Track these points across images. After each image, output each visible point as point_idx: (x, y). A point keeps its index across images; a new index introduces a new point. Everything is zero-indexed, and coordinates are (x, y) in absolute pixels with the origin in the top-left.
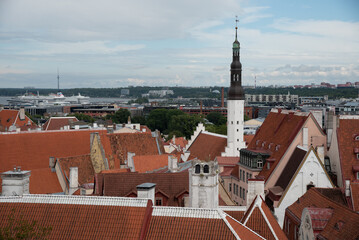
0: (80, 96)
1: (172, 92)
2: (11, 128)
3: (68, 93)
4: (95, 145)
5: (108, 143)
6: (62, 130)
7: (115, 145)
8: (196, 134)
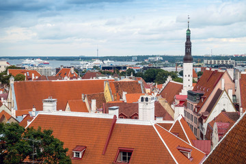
0: (108, 61)
1: (162, 59)
2: (66, 78)
3: (102, 59)
4: (106, 88)
5: (114, 87)
6: (91, 79)
7: (117, 88)
8: (167, 82)
